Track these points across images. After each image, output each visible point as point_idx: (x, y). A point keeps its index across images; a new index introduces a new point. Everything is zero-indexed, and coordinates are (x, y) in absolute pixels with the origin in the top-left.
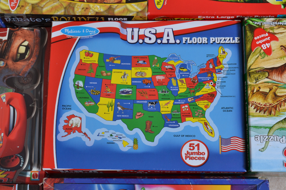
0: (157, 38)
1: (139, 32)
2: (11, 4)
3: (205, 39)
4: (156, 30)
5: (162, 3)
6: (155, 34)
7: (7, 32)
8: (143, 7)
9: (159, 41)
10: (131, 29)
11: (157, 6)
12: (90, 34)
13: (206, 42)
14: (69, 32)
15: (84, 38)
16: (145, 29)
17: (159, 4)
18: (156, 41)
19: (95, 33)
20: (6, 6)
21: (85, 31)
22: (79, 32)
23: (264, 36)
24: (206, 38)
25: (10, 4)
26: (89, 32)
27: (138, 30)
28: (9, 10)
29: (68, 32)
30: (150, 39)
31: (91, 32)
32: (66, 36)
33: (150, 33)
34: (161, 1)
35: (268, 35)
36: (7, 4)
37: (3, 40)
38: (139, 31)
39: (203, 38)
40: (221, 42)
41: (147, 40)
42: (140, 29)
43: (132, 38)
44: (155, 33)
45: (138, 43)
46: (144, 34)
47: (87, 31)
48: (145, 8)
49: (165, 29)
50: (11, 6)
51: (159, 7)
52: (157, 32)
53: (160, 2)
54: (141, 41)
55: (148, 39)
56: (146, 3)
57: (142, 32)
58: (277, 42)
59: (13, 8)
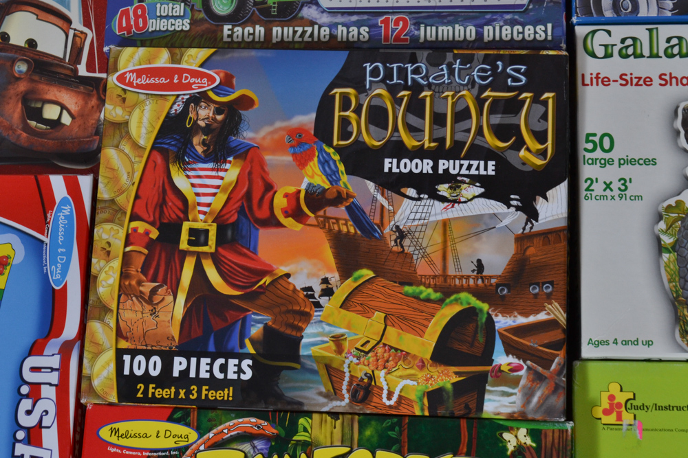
0: (28, 430)
1: (48, 386)
2: (131, 74)
4: (49, 427)
5: (113, 439)
6: (40, 425)
7: (96, 72)
8: (102, 393)
9: (21, 435)
10: (57, 366)
11: (109, 427)
12: (54, 267)
14: (61, 217)
15: (44, 253)
16: (55, 400)
17: (112, 432)
18: (22, 428)
19: (54, 278)
20: (128, 61)
21: (62, 254)
22: (61, 239)
25: (130, 72)
26: (58, 264)
27: (53, 383)
28: (116, 70)
29: (61, 214)
30: (29, 413)
31: (57, 267)
32: (53, 210)
33: (44, 413)
34: (120, 438)
36: (131, 64)
37: (78, 66)
38: (50, 384)
41: (26, 404)
42: (54, 388)
43: (35, 369)
44: (43, 425)
45: (21, 382)
46: (42, 397)
47: (62, 259)
48: (97, 396)
49: (51, 450)
50: (125, 73)
51: (105, 433)
52: (43, 430)
53: (118, 437)
54: (25, 390)
55: (30, 408)
56: (113, 398)
57: (49, 392)
59: (121, 79)
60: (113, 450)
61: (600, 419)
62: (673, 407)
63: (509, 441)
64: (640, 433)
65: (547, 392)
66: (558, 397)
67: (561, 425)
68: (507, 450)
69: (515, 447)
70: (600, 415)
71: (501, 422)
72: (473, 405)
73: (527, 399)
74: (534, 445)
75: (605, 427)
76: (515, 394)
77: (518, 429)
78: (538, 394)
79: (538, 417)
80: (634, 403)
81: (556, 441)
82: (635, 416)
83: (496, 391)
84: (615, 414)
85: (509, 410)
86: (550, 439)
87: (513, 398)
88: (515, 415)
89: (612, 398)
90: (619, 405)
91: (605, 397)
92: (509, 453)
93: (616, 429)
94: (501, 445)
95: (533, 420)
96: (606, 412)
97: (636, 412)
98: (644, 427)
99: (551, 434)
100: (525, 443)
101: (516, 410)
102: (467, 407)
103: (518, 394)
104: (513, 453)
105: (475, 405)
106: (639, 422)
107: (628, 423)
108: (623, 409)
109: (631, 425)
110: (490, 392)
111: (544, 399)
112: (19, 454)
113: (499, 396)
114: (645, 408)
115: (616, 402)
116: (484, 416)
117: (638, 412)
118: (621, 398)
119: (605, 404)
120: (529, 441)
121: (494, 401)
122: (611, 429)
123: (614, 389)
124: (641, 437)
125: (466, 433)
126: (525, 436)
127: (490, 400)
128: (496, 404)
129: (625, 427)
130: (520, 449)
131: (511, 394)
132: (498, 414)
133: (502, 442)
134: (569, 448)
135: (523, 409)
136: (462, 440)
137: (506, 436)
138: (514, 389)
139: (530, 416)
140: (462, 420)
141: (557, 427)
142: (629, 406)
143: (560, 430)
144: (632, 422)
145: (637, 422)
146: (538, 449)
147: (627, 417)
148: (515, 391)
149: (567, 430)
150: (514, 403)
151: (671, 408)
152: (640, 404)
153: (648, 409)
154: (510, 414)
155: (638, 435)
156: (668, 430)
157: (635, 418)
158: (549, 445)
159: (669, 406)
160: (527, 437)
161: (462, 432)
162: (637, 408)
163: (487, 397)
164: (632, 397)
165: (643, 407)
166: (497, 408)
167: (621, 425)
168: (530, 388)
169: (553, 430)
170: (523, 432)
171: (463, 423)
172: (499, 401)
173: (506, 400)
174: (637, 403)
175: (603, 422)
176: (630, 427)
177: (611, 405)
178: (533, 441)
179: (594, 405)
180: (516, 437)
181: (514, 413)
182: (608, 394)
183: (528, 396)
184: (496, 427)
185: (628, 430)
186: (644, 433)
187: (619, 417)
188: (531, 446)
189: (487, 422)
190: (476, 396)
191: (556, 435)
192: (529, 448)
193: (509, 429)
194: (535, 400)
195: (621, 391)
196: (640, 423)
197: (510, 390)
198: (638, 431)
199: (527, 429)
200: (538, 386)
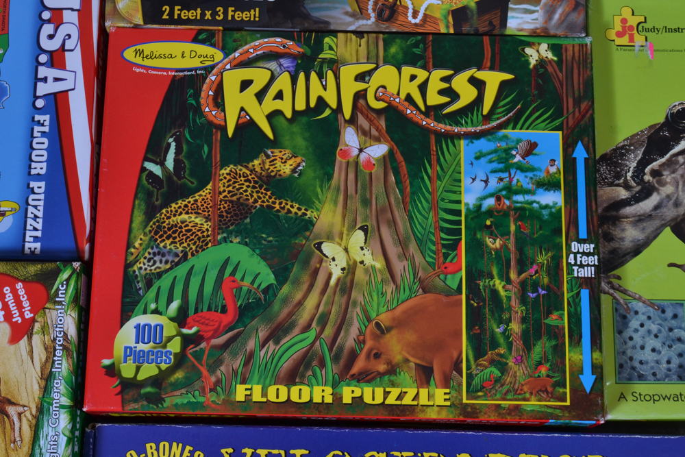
0: (51, 53)
1: (70, 11)
3: (41, 168)
4: (72, 50)
5: (138, 60)
6: (63, 48)
8: (127, 15)
9: (43, 58)
11: (133, 48)
13: (33, 172)
16: (77, 25)
17: (136, 53)
18: (44, 51)
23: (24, 308)
24: (43, 172)
27: (75, 8)
30: (51, 37)
33: (67, 37)
34: (145, 59)
35: (27, 317)
38: (72, 10)
39: (44, 165)
40: (29, 207)
41: (48, 29)
42: (77, 12)
44: (66, 48)
45: (42, 8)
46: (64, 21)
48: (123, 19)
49: (75, 72)
51: (129, 54)
52: (66, 53)
53: (143, 58)
54: (46, 15)
55: (52, 33)
56: (139, 19)
57: (71, 17)
58: (7, 340)
60: (138, 70)
61: (614, 40)
62: (682, 29)
63: (531, 56)
64: (652, 54)
65: (567, 9)
66: (579, 14)
67: (581, 39)
68: (529, 64)
69: (537, 61)
70: (613, 37)
71: (523, 38)
72: (496, 22)
73: (549, 16)
74: (555, 59)
75: (619, 48)
76: (537, 11)
77: (539, 44)
78: (559, 11)
79: (559, 32)
80: (646, 26)
81: (577, 55)
82: (646, 38)
83: (519, 9)
84: (627, 36)
85: (532, 27)
86: (570, 53)
87: (535, 16)
88: (538, 31)
89: (624, 21)
90: (631, 28)
91: (617, 20)
92: (531, 66)
93: (629, 50)
94: (523, 59)
95: (555, 36)
96: (619, 34)
97: (647, 34)
98: (655, 48)
99: (571, 48)
100: (547, 57)
101: (538, 26)
102: (491, 24)
103: (540, 11)
104: (534, 66)
105: (499, 22)
106: (650, 43)
107: (640, 44)
108: (635, 31)
109: (642, 46)
110: (513, 9)
111: (565, 16)
112: (42, 77)
113: (522, 13)
114: (656, 30)
115: (628, 25)
116: (508, 32)
117: (649, 35)
118: (633, 21)
119: (618, 27)
120: (550, 55)
121: (517, 18)
122: (624, 50)
123: (626, 13)
124: (652, 58)
125: (490, 49)
126: (546, 51)
127: (513, 17)
128: (519, 21)
129: (637, 48)
130: (542, 62)
131: (533, 12)
132: (521, 30)
133: (524, 57)
134: (589, 61)
135: (545, 25)
136: (486, 55)
137: (528, 51)
138: (536, 6)
139: (552, 32)
140: (484, 38)
141: (577, 42)
142: (640, 28)
143: (579, 45)
144: (644, 44)
145: (648, 43)
146: (560, 62)
147: (639, 39)
148: (538, 8)
149: (586, 45)
150: (537, 19)
151: (680, 30)
152: (651, 27)
153: (658, 31)
154: (532, 29)
155: (650, 56)
156: (678, 51)
157: (646, 40)
158: (570, 58)
159: (679, 28)
160: (548, 52)
161: (485, 48)
162: (648, 30)
163: (510, 14)
164: (643, 21)
165: (653, 30)
166: (520, 24)
167: (634, 46)
168: (551, 6)
169: (573, 45)
170: (544, 46)
171: (486, 40)
172: (522, 18)
173: (528, 17)
174: (648, 25)
175: (617, 44)
176: (642, 48)
177: (624, 28)
178: (554, 55)
179: (607, 28)
180: (538, 51)
181: (537, 29)
182: (621, 17)
183: (550, 12)
184: (518, 43)
185: (640, 50)
186: (655, 53)
187: (632, 39)
188: (552, 59)
189: (509, 38)
190: (499, 13)
191: (577, 49)
192: (551, 61)
193: (530, 45)
194: (557, 16)
195: (633, 14)
196: (651, 46)
197: (532, 8)
198: (649, 52)
199: (548, 45)
200: (559, 3)
